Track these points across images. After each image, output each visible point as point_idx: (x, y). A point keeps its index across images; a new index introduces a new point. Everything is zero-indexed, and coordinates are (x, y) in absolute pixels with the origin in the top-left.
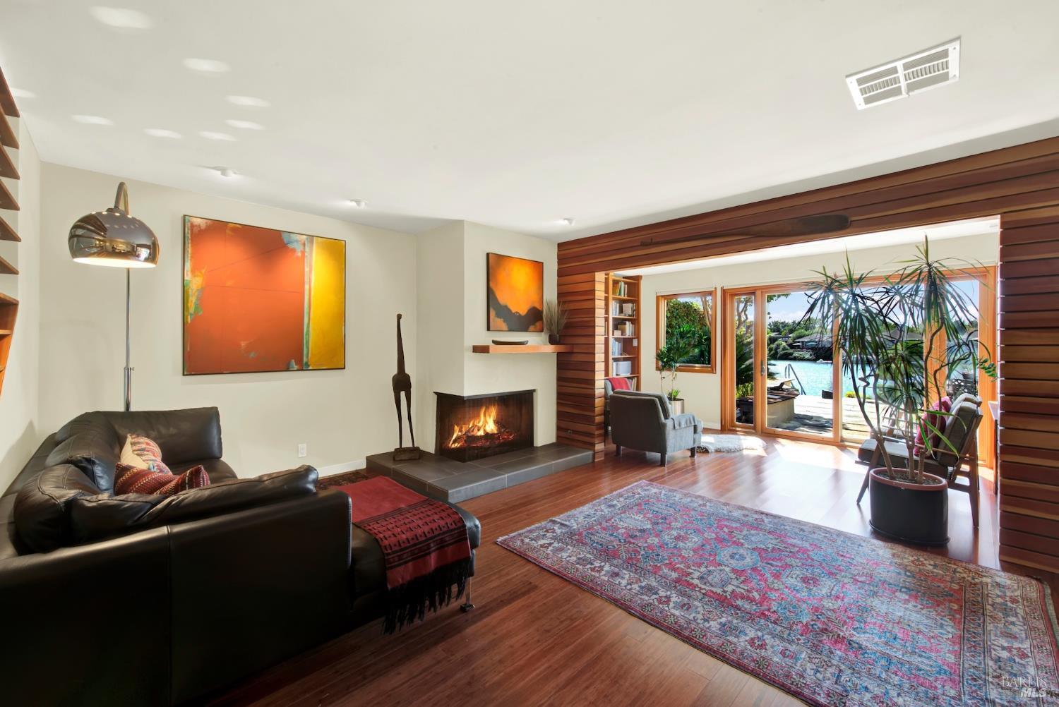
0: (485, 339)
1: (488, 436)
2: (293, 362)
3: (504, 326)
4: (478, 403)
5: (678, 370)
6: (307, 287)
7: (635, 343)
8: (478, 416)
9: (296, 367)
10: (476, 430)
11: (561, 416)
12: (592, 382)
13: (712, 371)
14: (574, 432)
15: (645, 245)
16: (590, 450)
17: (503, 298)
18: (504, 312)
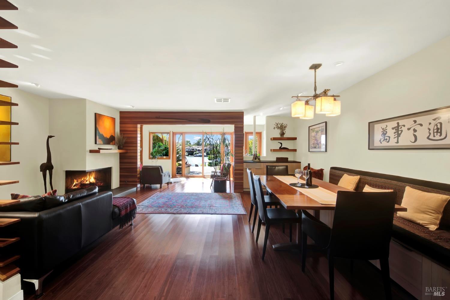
0: (96, 148)
3: (102, 143)
4: (90, 173)
10: (85, 181)
11: (121, 176)
12: (136, 163)
13: (169, 159)
14: (128, 182)
15: (157, 118)
16: (134, 187)
17: (101, 131)
18: (102, 137)
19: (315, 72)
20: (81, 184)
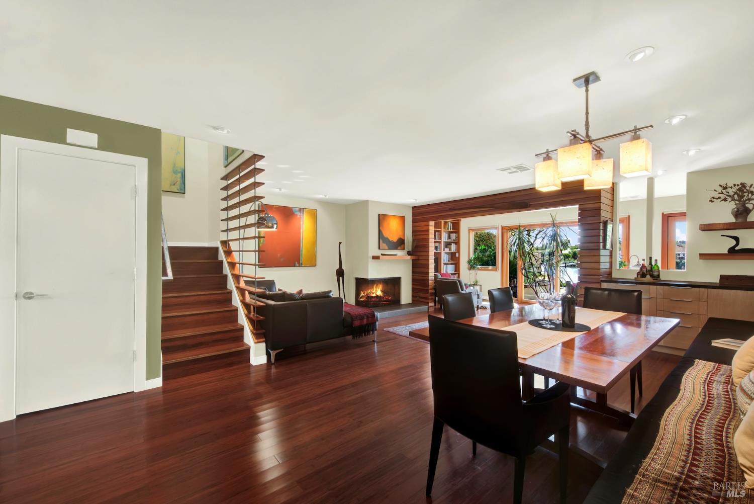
0: (378, 253)
1: (377, 297)
2: (296, 263)
3: (387, 247)
4: (373, 282)
5: (478, 269)
6: (302, 231)
7: (457, 255)
8: (373, 288)
9: (297, 265)
10: (371, 294)
11: (414, 290)
12: (428, 273)
13: (496, 270)
14: (421, 298)
15: (451, 210)
16: (426, 305)
17: (386, 234)
18: (386, 241)
19: (587, 90)
20: (368, 296)
